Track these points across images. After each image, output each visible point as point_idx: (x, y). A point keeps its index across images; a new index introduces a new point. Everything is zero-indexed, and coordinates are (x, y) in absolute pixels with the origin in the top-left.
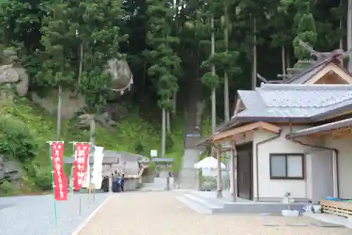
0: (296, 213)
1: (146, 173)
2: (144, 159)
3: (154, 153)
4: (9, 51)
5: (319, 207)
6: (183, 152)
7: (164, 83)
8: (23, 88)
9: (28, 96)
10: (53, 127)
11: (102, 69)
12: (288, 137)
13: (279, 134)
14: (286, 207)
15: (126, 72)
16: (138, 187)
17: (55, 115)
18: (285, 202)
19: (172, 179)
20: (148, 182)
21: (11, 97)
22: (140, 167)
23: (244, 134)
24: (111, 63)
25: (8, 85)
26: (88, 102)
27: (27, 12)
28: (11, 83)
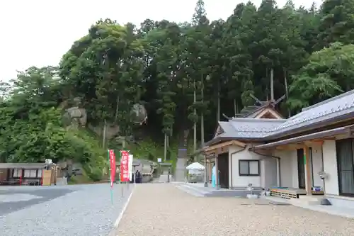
0: (255, 196)
1: (155, 172)
2: (154, 164)
3: (160, 160)
4: (77, 99)
5: (269, 192)
6: (177, 160)
7: (166, 118)
8: (83, 120)
9: (87, 125)
10: (100, 143)
11: (130, 109)
12: (250, 150)
13: (245, 148)
14: (249, 193)
15: (144, 111)
16: (151, 180)
17: (102, 136)
18: (249, 189)
19: (170, 176)
20: (156, 177)
21: (77, 126)
22: (152, 168)
23: (222, 148)
24: (136, 106)
25: (76, 119)
26: (121, 129)
27: (88, 77)
28: (77, 117)
